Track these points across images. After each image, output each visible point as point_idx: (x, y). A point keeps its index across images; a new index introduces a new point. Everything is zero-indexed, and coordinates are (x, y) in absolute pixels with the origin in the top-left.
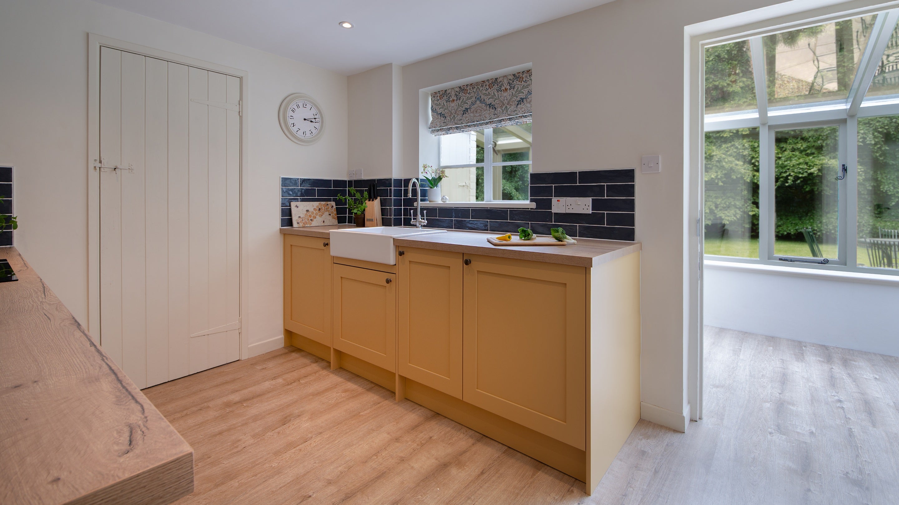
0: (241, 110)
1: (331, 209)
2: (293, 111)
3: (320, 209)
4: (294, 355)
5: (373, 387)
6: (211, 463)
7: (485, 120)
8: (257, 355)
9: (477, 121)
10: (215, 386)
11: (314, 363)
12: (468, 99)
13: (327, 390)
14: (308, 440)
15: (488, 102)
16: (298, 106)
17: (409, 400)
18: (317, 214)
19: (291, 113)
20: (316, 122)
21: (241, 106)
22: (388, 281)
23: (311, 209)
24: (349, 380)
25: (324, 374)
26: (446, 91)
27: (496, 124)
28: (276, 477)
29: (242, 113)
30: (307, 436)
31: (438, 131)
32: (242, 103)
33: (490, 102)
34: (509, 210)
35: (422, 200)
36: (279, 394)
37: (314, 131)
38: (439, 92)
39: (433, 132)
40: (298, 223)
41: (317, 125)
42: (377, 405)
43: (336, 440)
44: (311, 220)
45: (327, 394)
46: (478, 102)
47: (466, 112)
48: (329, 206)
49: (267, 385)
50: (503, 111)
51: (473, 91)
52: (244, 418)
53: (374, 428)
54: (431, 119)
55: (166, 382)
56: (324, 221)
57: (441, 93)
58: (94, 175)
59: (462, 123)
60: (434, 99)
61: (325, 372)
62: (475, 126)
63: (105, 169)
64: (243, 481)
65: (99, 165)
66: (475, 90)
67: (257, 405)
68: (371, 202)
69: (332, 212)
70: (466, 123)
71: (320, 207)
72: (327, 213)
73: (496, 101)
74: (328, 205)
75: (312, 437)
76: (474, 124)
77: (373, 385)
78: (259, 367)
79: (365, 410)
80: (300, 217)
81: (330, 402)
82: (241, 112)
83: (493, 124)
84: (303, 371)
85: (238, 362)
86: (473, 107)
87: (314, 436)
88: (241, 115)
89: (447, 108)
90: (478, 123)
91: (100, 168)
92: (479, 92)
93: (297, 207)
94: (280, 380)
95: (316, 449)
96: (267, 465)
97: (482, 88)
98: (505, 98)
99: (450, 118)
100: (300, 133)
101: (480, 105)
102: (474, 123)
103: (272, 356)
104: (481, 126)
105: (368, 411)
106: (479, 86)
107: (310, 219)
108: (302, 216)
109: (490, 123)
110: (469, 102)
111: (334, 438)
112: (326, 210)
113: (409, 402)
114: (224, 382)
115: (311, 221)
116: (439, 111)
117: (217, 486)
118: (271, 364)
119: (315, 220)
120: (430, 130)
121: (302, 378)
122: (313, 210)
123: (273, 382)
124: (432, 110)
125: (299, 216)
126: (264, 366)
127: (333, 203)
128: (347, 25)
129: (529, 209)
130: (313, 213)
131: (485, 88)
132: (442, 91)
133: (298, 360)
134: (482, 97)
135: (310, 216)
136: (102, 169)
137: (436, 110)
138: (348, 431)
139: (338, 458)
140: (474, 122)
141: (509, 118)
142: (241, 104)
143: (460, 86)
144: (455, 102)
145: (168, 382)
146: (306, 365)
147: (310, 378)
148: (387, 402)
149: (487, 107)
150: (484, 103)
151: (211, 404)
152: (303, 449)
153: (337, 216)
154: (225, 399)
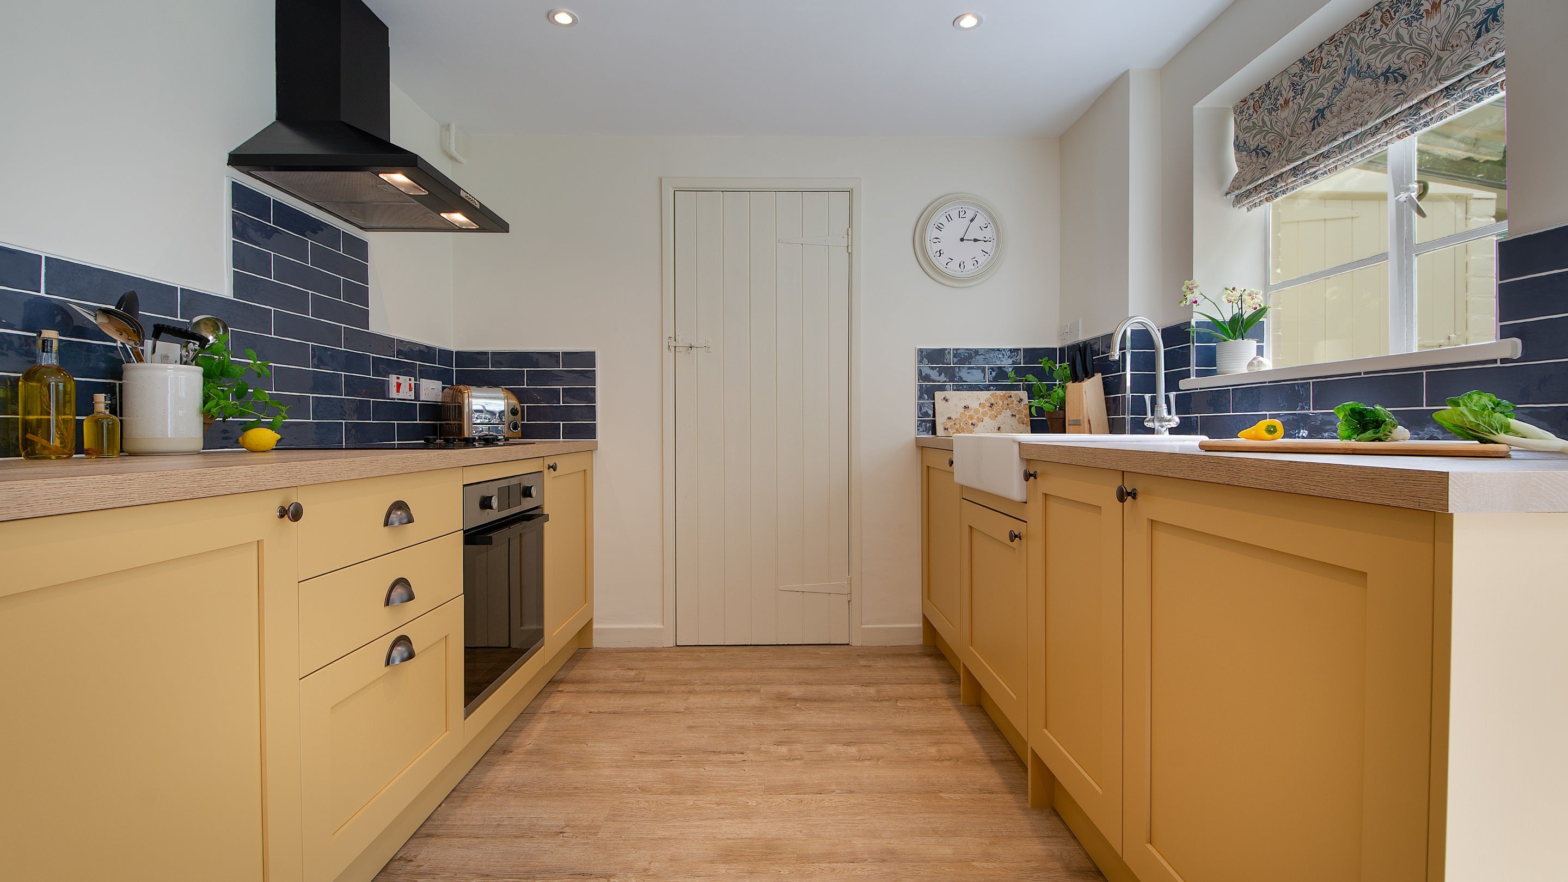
0: (850, 244)
1: (1016, 405)
2: (939, 228)
3: (992, 404)
4: (927, 661)
5: (1007, 761)
6: (695, 761)
7: (1366, 123)
8: (875, 645)
9: (1345, 134)
10: (790, 668)
11: (944, 683)
12: (1325, 80)
13: (923, 732)
14: (824, 793)
15: (1380, 67)
16: (949, 218)
17: (1058, 815)
18: (984, 414)
19: (936, 233)
20: (985, 241)
21: (850, 237)
22: (1014, 537)
23: (974, 405)
24: (974, 731)
25: (944, 705)
26: (1268, 85)
27: (1403, 124)
28: (737, 821)
29: (852, 247)
30: (829, 786)
31: (1248, 194)
32: (852, 231)
33: (1386, 66)
34: (1424, 372)
35: (1200, 374)
36: (852, 709)
37: (982, 259)
38: (1252, 94)
39: (1238, 200)
40: (945, 429)
41: (987, 247)
42: (985, 793)
43: (861, 815)
44: (972, 424)
45: (918, 737)
46: (1352, 79)
47: (1321, 121)
48: (1013, 399)
49: (850, 690)
50: (1424, 77)
51: (1338, 56)
52: (781, 722)
53: (941, 829)
54: (1235, 169)
55: (748, 645)
56: (999, 428)
57: (1257, 96)
58: (669, 356)
59: (1305, 154)
60: (1240, 118)
61: (948, 703)
62: (1341, 151)
63: (680, 348)
64: (700, 803)
65: (673, 343)
66: (1341, 51)
67: (812, 712)
68: (1077, 384)
69: (1020, 411)
70: (1315, 150)
71: (993, 402)
72: (1009, 412)
73: (1403, 57)
74: (1011, 397)
75: (834, 791)
76: (1339, 146)
77: (1011, 757)
78: (862, 662)
79: (955, 792)
80: (950, 418)
81: (912, 752)
82: (850, 247)
83: (1395, 125)
84: (916, 689)
85: (846, 646)
86: (1337, 98)
87: (837, 791)
88: (850, 251)
89: (1272, 128)
90: (1347, 137)
91: (675, 347)
92: (1355, 50)
93: (947, 400)
94: (872, 691)
95: (822, 811)
96: (744, 799)
97: (1361, 36)
98: (1435, 33)
99: (1279, 151)
100: (954, 266)
101: (1359, 84)
102: (1336, 143)
103: (897, 653)
104: (1358, 143)
105: (958, 796)
106: (1352, 35)
107: (970, 422)
108: (954, 418)
109: (1387, 124)
110: (1327, 91)
111: (861, 810)
112: (1005, 406)
113: (1055, 818)
114: (805, 666)
115: (971, 427)
116: (1253, 144)
117: (673, 792)
118: (881, 664)
119: (981, 424)
120: (1232, 197)
121: (905, 699)
122: (978, 407)
123: (860, 690)
124: (1237, 147)
125: (949, 416)
126: (872, 663)
127: (1024, 395)
128: (968, 22)
129: (1495, 361)
130: (977, 411)
131: (1372, 31)
132: (1258, 90)
133: (926, 669)
134: (1364, 59)
135: (971, 417)
136: (676, 348)
137: (1245, 143)
138: (894, 810)
139: (838, 844)
140: (1335, 139)
141: (1447, 88)
142: (850, 234)
143: (1301, 57)
144: (1291, 103)
145: (751, 645)
146: (929, 682)
147: (916, 704)
148: (1009, 797)
149: (1377, 83)
150: (1370, 77)
151: (763, 689)
152: (806, 802)
153: (1031, 420)
154: (783, 689)
